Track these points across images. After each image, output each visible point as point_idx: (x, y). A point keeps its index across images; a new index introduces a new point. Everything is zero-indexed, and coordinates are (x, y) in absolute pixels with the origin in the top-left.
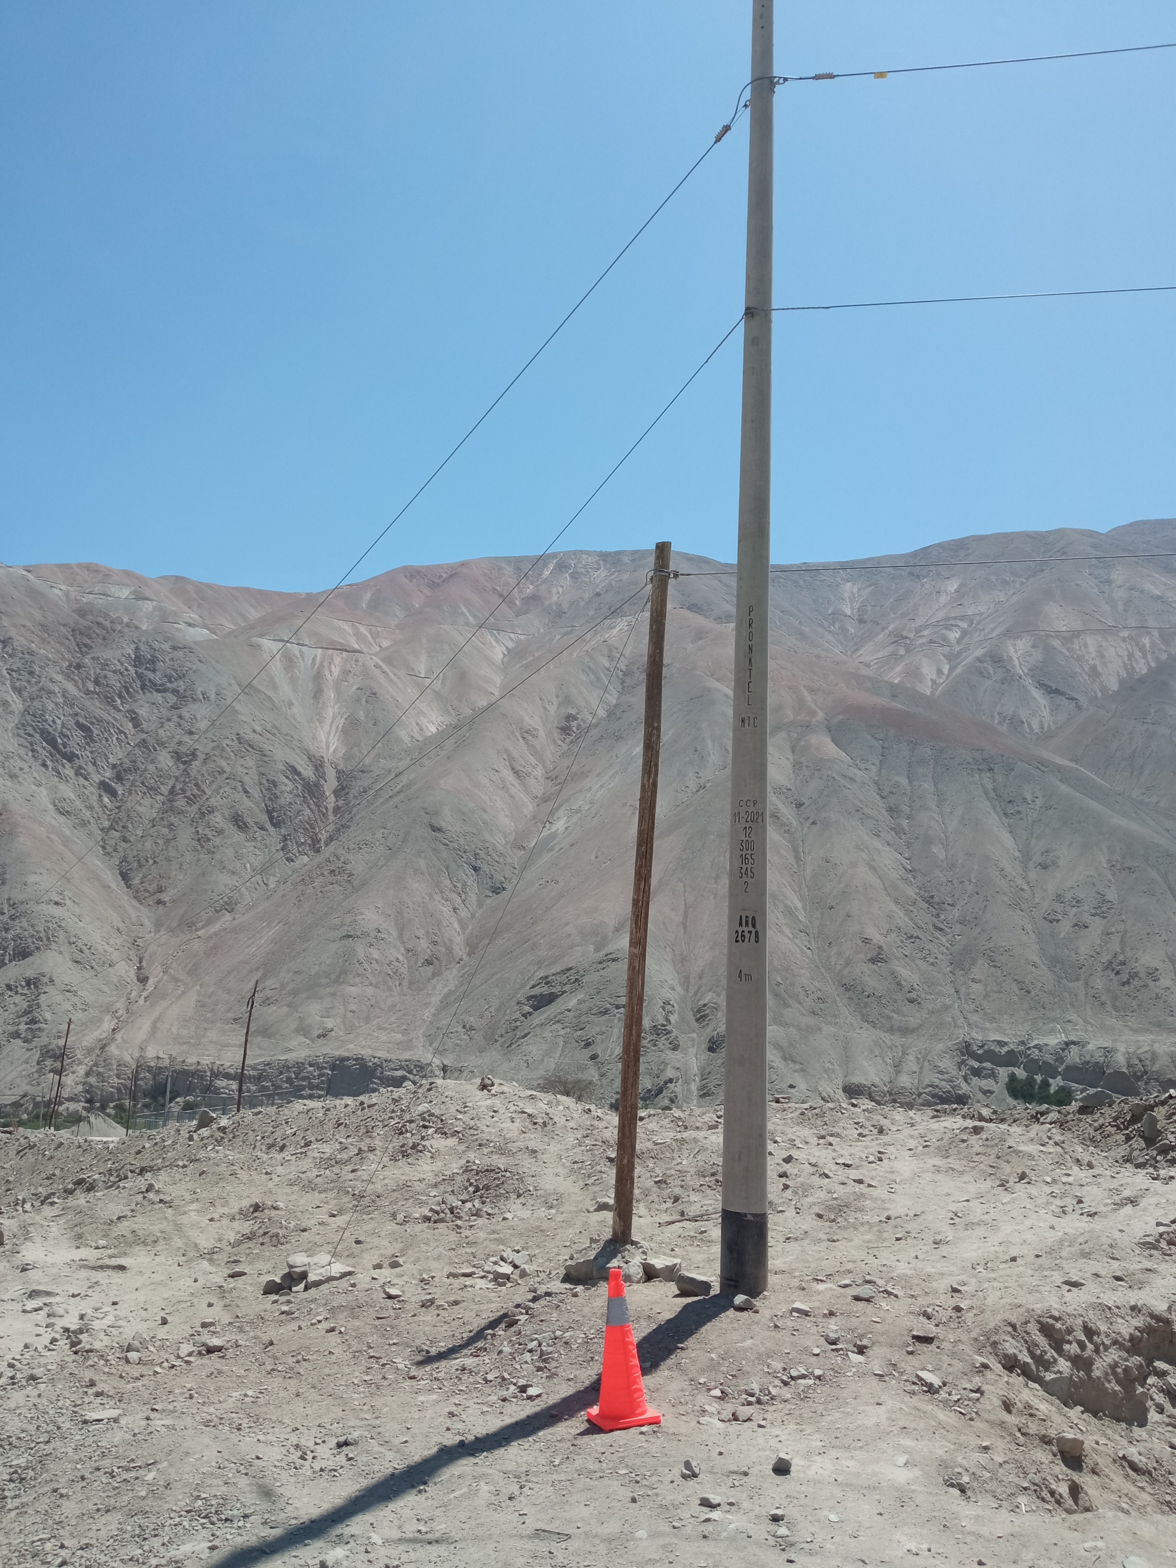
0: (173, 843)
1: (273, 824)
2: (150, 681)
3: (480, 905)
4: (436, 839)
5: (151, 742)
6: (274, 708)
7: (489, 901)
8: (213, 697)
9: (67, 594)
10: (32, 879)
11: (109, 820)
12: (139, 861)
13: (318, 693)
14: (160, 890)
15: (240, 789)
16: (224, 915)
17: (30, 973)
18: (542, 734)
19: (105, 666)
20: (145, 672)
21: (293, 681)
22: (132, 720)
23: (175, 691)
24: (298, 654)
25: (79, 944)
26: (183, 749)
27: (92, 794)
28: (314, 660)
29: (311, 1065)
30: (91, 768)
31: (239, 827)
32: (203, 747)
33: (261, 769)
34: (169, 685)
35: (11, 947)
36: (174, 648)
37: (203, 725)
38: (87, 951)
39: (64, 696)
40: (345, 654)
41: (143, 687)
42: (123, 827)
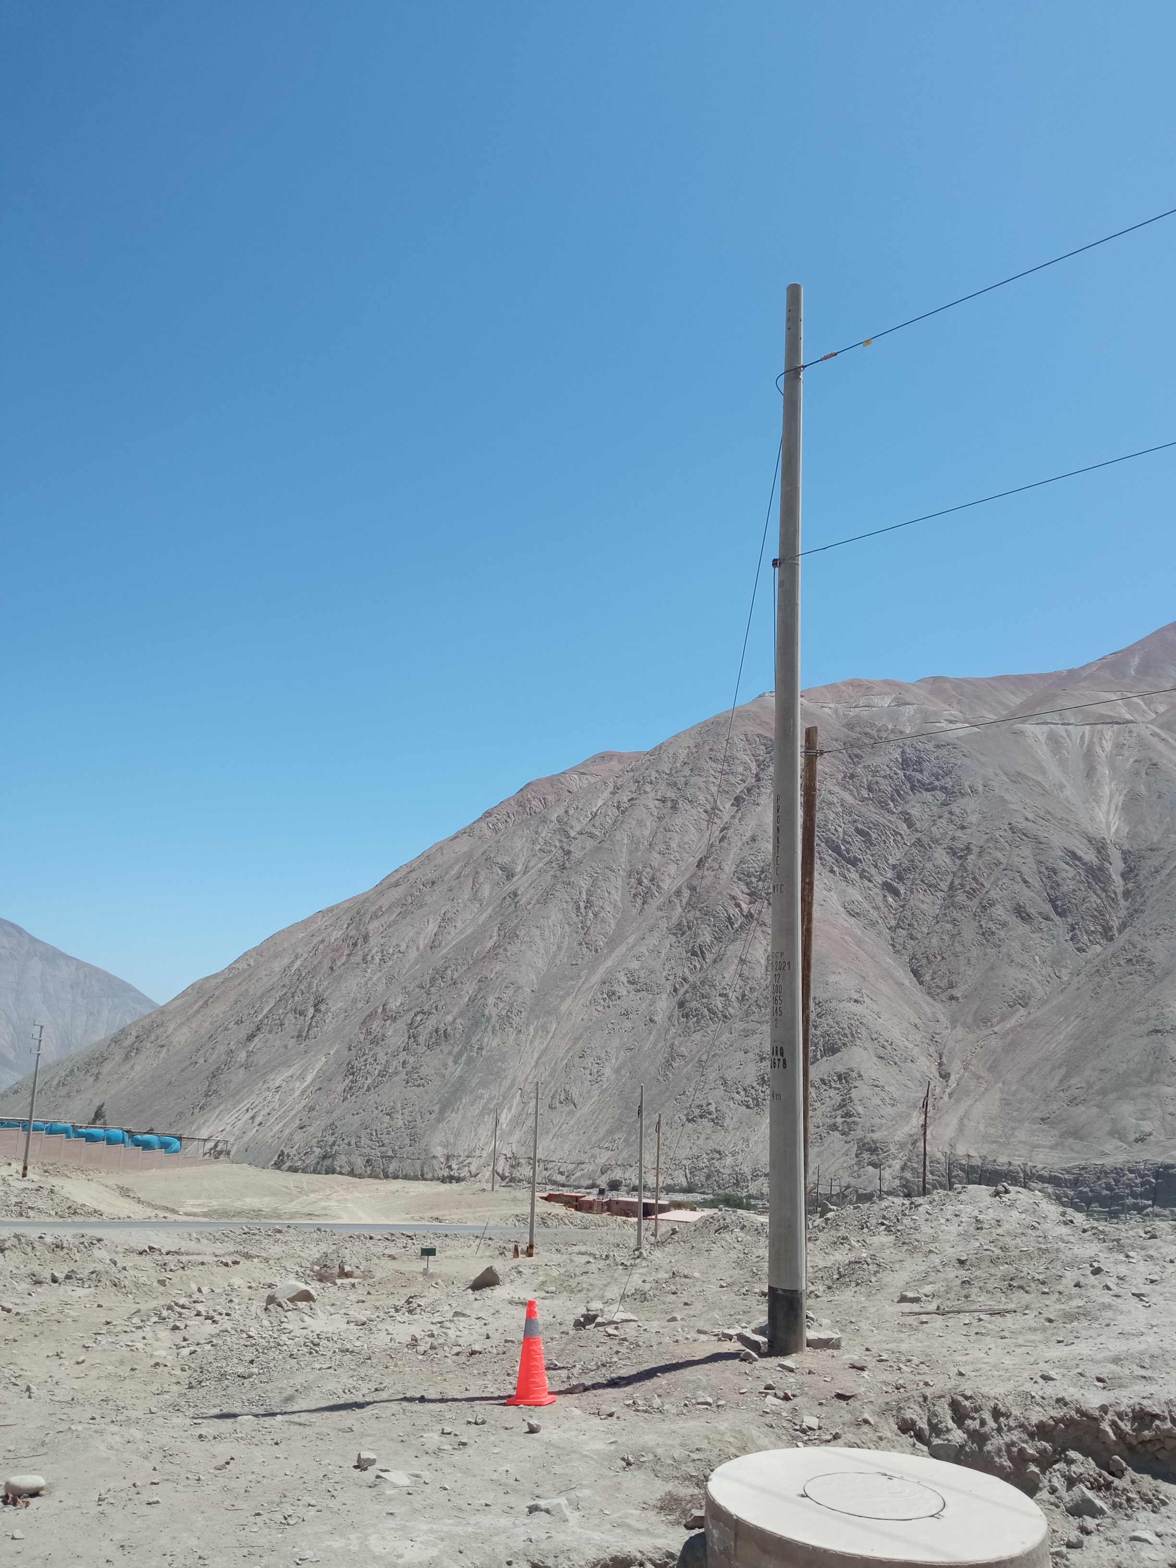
0: (958, 938)
1: (1058, 914)
2: (918, 781)
5: (926, 840)
6: (1045, 793)
8: (980, 789)
9: (836, 711)
10: (832, 978)
11: (895, 918)
12: (927, 957)
13: (1090, 772)
14: (951, 986)
15: (1019, 879)
16: (1018, 1010)
17: (840, 1069)
19: (875, 772)
20: (913, 774)
21: (1062, 763)
22: (906, 821)
23: (943, 789)
24: (1064, 735)
25: (881, 1040)
26: (958, 845)
27: (877, 894)
28: (1082, 738)
30: (873, 871)
31: (1022, 918)
32: (977, 842)
33: (1038, 857)
34: (937, 783)
35: (821, 1043)
36: (938, 746)
37: (974, 818)
38: (889, 1047)
39: (842, 805)
40: (1116, 727)
41: (913, 788)
42: (909, 925)
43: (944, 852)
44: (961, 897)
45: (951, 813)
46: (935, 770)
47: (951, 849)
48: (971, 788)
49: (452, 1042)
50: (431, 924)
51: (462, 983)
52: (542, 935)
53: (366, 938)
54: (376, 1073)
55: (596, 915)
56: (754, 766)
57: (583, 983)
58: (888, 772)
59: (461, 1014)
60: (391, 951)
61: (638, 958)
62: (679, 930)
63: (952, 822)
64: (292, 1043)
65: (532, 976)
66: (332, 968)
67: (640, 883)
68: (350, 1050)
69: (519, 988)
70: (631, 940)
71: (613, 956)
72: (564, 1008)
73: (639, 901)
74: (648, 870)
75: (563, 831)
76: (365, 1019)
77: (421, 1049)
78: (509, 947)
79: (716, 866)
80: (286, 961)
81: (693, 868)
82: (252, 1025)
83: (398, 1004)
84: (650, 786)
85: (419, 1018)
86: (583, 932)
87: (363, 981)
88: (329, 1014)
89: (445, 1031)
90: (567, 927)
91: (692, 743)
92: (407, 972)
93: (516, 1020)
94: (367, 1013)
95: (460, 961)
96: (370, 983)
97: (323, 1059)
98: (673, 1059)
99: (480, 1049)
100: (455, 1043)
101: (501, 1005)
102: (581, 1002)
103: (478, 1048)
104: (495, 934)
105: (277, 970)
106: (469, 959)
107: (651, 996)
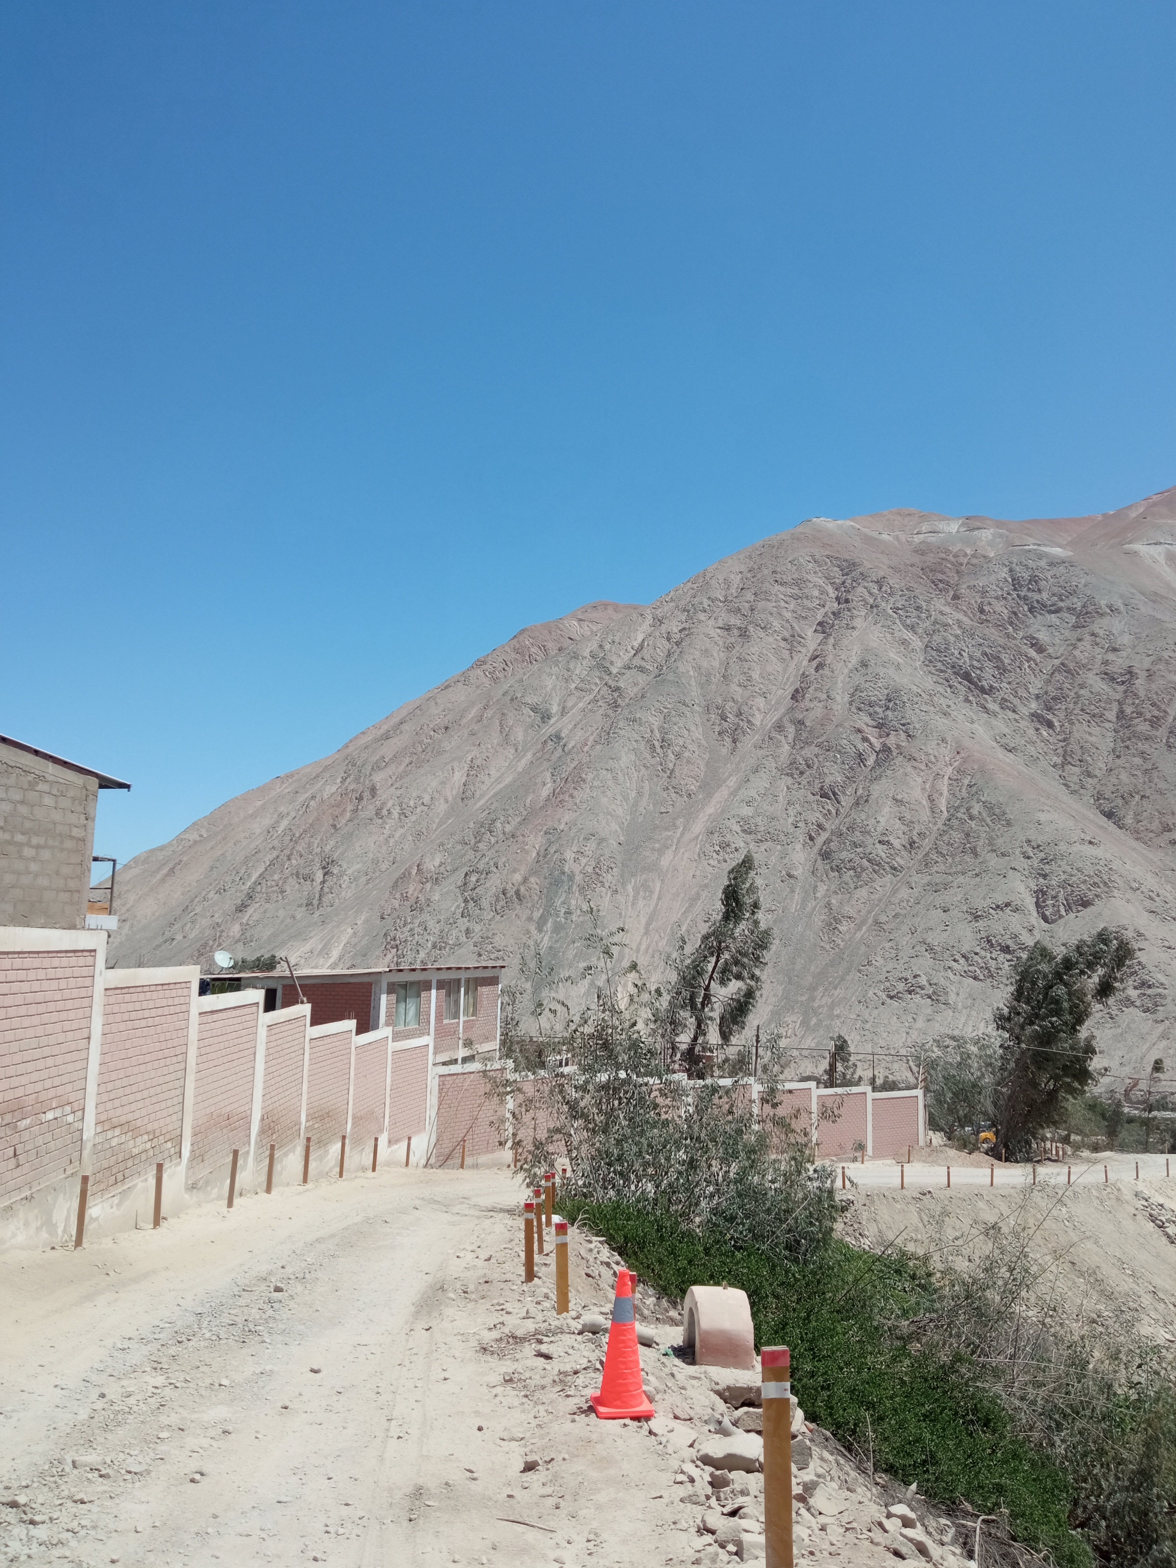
0: (1155, 774)
2: (1038, 601)
8: (1122, 608)
12: (1122, 797)
19: (984, 593)
20: (1030, 594)
22: (1033, 645)
23: (1072, 610)
26: (1113, 669)
27: (1027, 727)
30: (1016, 701)
32: (1140, 665)
34: (1061, 604)
36: (1051, 564)
41: (1031, 610)
43: (1097, 678)
44: (1143, 727)
45: (1093, 634)
46: (1056, 590)
47: (1106, 674)
48: (1110, 607)
49: (530, 905)
50: (456, 773)
51: (523, 836)
52: (615, 778)
53: (373, 790)
54: (429, 945)
55: (678, 756)
56: (830, 590)
57: (682, 834)
58: (1000, 593)
59: (533, 872)
60: (412, 803)
61: (748, 803)
62: (793, 769)
63: (1097, 644)
64: (300, 913)
65: (615, 826)
66: (334, 826)
67: (724, 718)
68: (383, 918)
69: (602, 840)
70: (732, 782)
71: (713, 801)
72: (665, 862)
73: (728, 740)
74: (731, 704)
75: (601, 665)
76: (397, 882)
77: (488, 915)
78: (575, 793)
79: (824, 696)
80: (267, 822)
81: (788, 702)
82: (239, 894)
83: (437, 864)
84: (703, 614)
85: (473, 878)
86: (665, 775)
87: (381, 838)
88: (345, 878)
89: (517, 893)
90: (643, 769)
91: (743, 568)
92: (437, 828)
93: (608, 878)
94: (397, 875)
95: (510, 812)
96: (392, 841)
97: (350, 930)
98: (837, 921)
99: (569, 913)
100: (533, 906)
101: (584, 861)
102: (686, 856)
103: (566, 913)
104: (549, 780)
105: (258, 831)
106: (522, 809)
107: (779, 847)
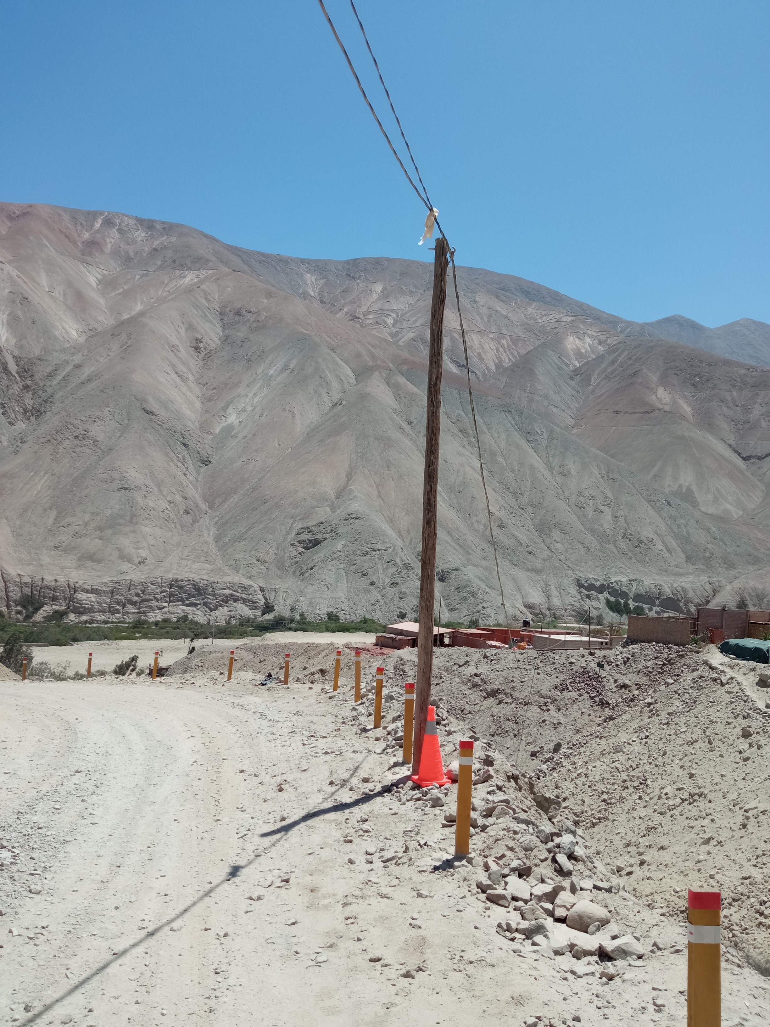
3: (198, 472)
4: (151, 420)
7: (202, 470)
18: (182, 349)
29: (152, 584)
